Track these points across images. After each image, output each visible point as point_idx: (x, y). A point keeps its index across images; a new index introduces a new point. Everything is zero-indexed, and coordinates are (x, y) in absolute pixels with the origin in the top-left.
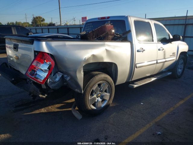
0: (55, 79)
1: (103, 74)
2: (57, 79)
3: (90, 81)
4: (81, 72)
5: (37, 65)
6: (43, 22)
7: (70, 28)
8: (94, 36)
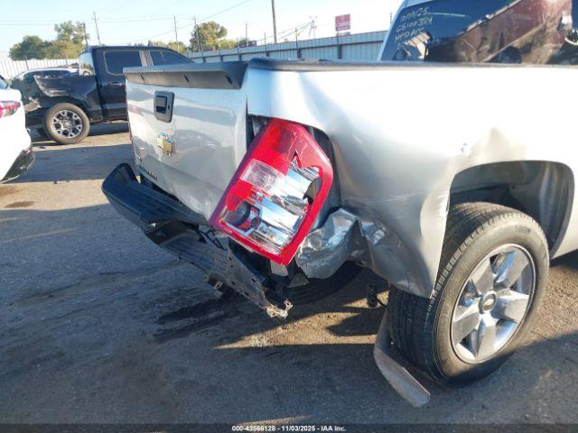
0: (326, 239)
1: (515, 215)
2: (335, 240)
3: (463, 247)
4: (439, 208)
5: (262, 182)
6: (222, 39)
7: (304, 49)
8: (487, 47)
